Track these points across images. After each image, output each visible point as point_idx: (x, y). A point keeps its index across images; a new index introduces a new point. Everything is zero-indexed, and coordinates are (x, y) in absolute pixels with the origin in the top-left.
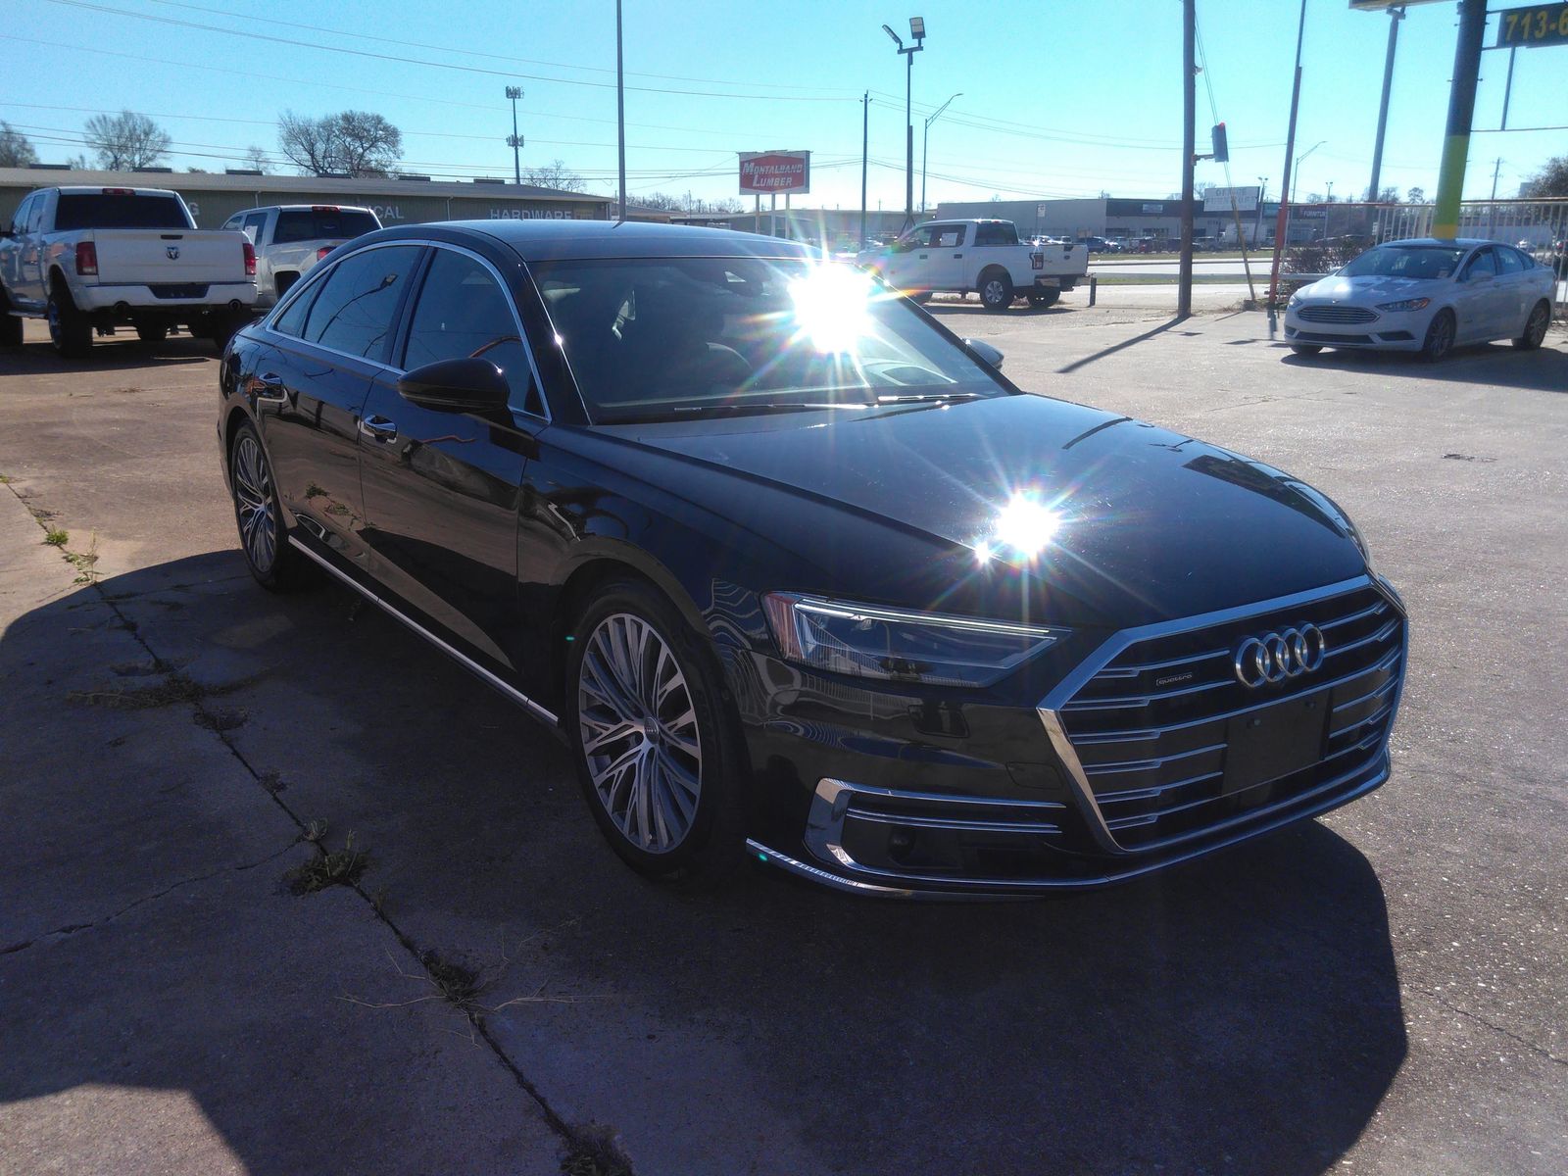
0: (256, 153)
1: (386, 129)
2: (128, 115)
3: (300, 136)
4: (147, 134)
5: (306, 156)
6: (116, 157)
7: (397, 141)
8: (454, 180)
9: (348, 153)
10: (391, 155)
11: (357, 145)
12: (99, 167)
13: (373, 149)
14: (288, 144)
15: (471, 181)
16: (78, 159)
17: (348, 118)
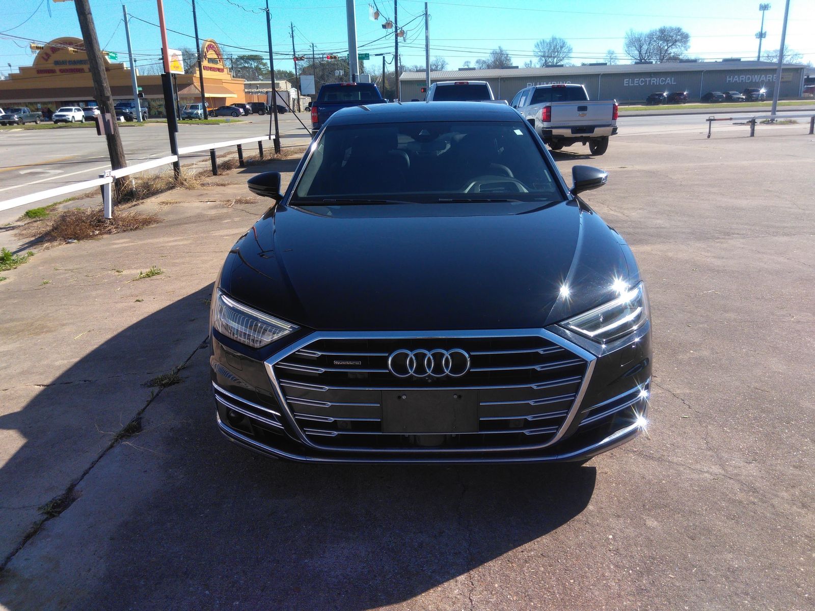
0: (611, 53)
1: (682, 34)
2: (554, 39)
3: (635, 42)
4: (562, 47)
5: (637, 53)
6: (546, 60)
7: (687, 41)
8: (714, 61)
9: (660, 49)
10: (683, 48)
11: (665, 45)
12: (538, 66)
13: (673, 46)
14: (628, 47)
15: (721, 60)
16: (529, 63)
17: (662, 31)
